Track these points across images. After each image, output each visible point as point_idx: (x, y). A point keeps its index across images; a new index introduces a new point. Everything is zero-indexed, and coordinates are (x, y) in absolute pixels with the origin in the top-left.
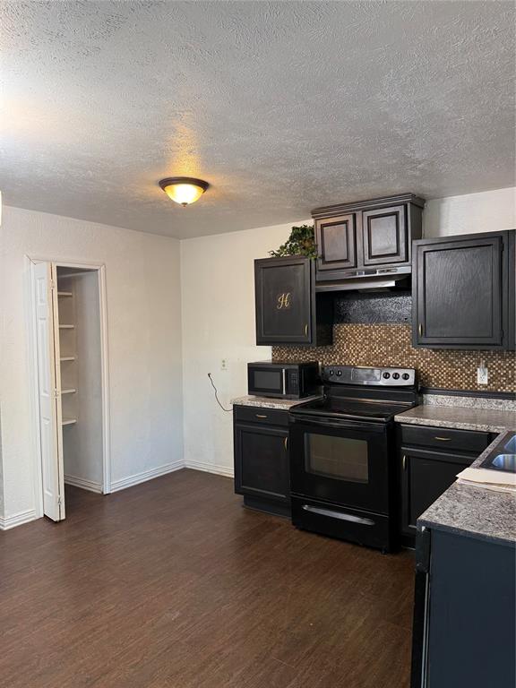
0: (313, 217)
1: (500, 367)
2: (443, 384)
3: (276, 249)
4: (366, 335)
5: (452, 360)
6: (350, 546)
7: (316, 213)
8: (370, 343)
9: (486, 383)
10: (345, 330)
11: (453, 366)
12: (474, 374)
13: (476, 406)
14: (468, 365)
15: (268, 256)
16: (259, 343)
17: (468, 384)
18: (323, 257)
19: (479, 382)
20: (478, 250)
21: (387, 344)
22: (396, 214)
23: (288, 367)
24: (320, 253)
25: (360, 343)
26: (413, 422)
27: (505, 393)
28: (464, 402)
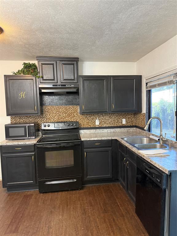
0: (37, 60)
1: (102, 119)
2: (85, 126)
3: (16, 71)
4: (57, 110)
5: (88, 118)
6: (66, 192)
7: (39, 58)
8: (59, 113)
9: (98, 124)
10: (48, 108)
11: (88, 120)
12: (95, 122)
13: (96, 132)
14: (93, 119)
15: (12, 74)
16: (7, 115)
17: (93, 125)
18: (42, 77)
19: (96, 124)
20: (100, 81)
21: (66, 113)
22: (73, 64)
23: (29, 125)
24: (41, 75)
25: (55, 113)
26: (88, 140)
27: (104, 127)
28: (92, 131)
